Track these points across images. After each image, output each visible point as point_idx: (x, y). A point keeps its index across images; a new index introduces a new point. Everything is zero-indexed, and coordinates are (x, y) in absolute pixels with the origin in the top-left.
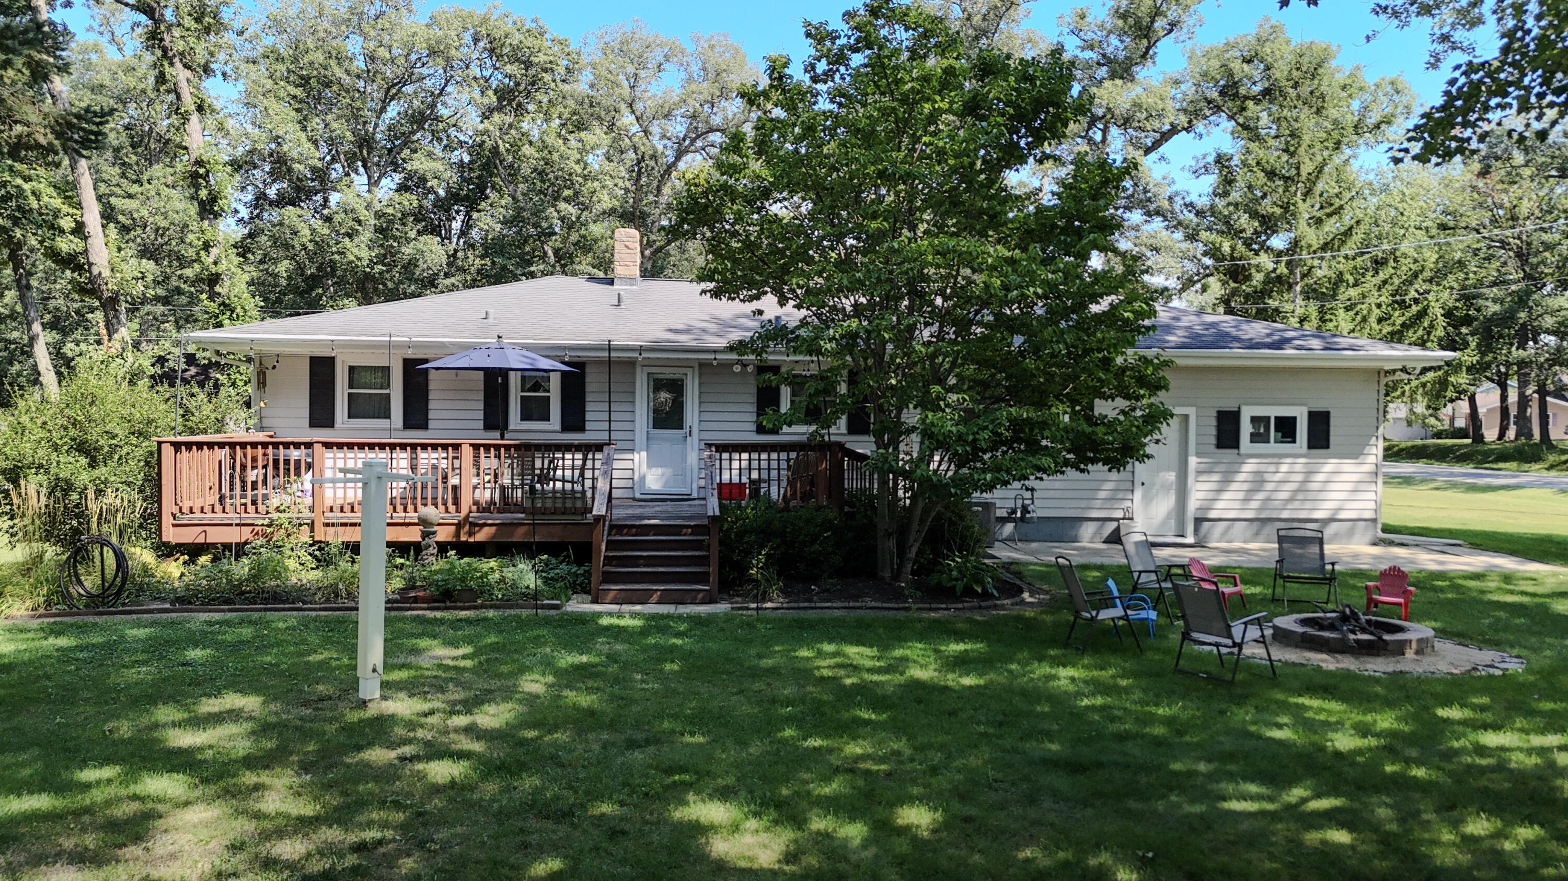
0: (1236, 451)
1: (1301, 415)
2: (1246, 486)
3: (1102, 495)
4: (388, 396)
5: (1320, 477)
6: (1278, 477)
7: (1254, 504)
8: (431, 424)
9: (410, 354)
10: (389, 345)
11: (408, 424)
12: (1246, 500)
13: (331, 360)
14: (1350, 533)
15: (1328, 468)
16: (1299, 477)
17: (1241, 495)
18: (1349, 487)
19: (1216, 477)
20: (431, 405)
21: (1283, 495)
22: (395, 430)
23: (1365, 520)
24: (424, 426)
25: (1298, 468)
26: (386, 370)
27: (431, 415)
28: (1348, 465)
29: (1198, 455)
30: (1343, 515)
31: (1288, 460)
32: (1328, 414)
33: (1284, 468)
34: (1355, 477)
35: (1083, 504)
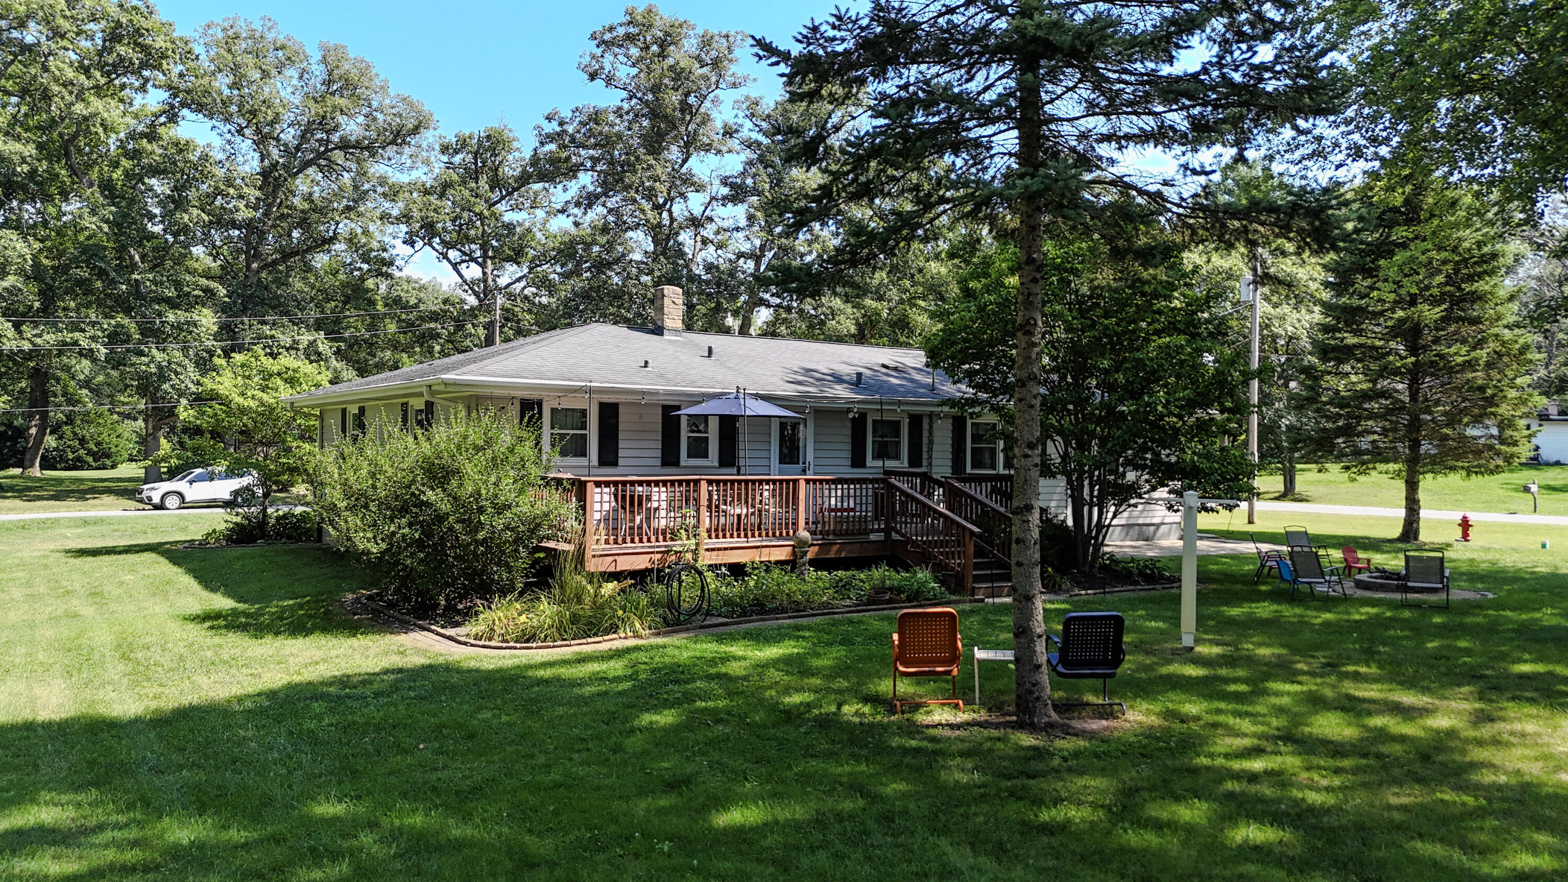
4: (584, 437)
8: (621, 462)
9: (607, 399)
10: (590, 391)
11: (603, 463)
13: (540, 403)
20: (621, 444)
22: (594, 467)
24: (615, 464)
26: (583, 413)
27: (621, 453)
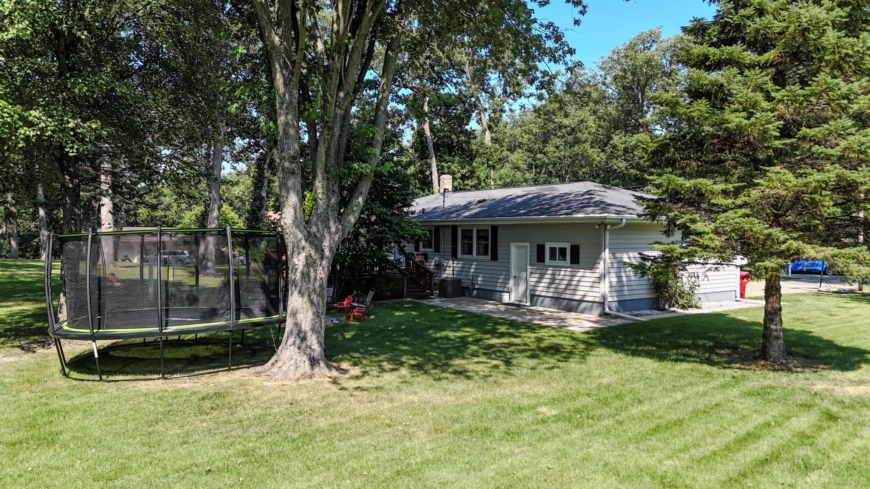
0: (542, 263)
1: (567, 246)
2: (548, 281)
3: (500, 281)
5: (576, 279)
6: (560, 277)
7: (552, 290)
12: (548, 287)
14: (591, 309)
15: (580, 274)
16: (568, 278)
17: (546, 285)
18: (590, 284)
19: (537, 276)
21: (563, 287)
23: (596, 302)
25: (568, 273)
28: (588, 273)
29: (530, 265)
30: (586, 299)
31: (564, 269)
32: (579, 246)
33: (562, 273)
34: (592, 280)
35: (492, 284)
